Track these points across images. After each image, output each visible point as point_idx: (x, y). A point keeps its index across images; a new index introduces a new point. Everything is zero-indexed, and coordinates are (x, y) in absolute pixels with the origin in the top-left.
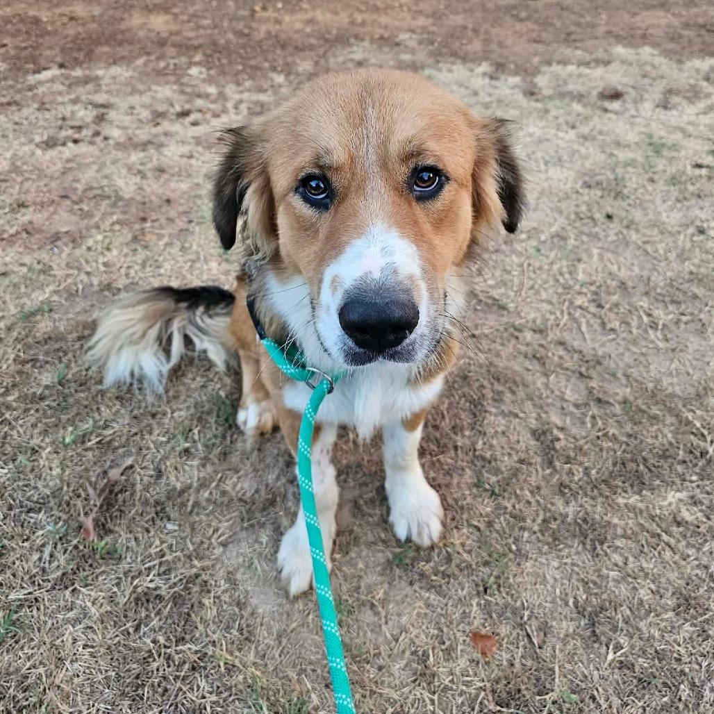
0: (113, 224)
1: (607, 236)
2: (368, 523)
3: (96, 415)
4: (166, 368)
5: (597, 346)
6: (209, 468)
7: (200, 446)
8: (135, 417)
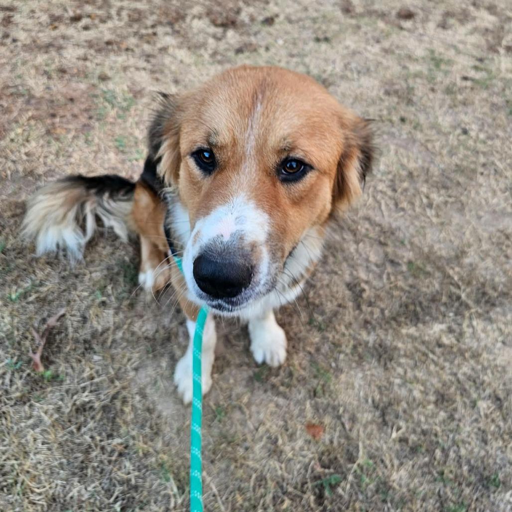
0: (29, 119)
1: (401, 135)
2: (236, 352)
3: (33, 277)
4: (84, 241)
5: (391, 220)
6: (121, 315)
7: (113, 299)
8: (63, 278)
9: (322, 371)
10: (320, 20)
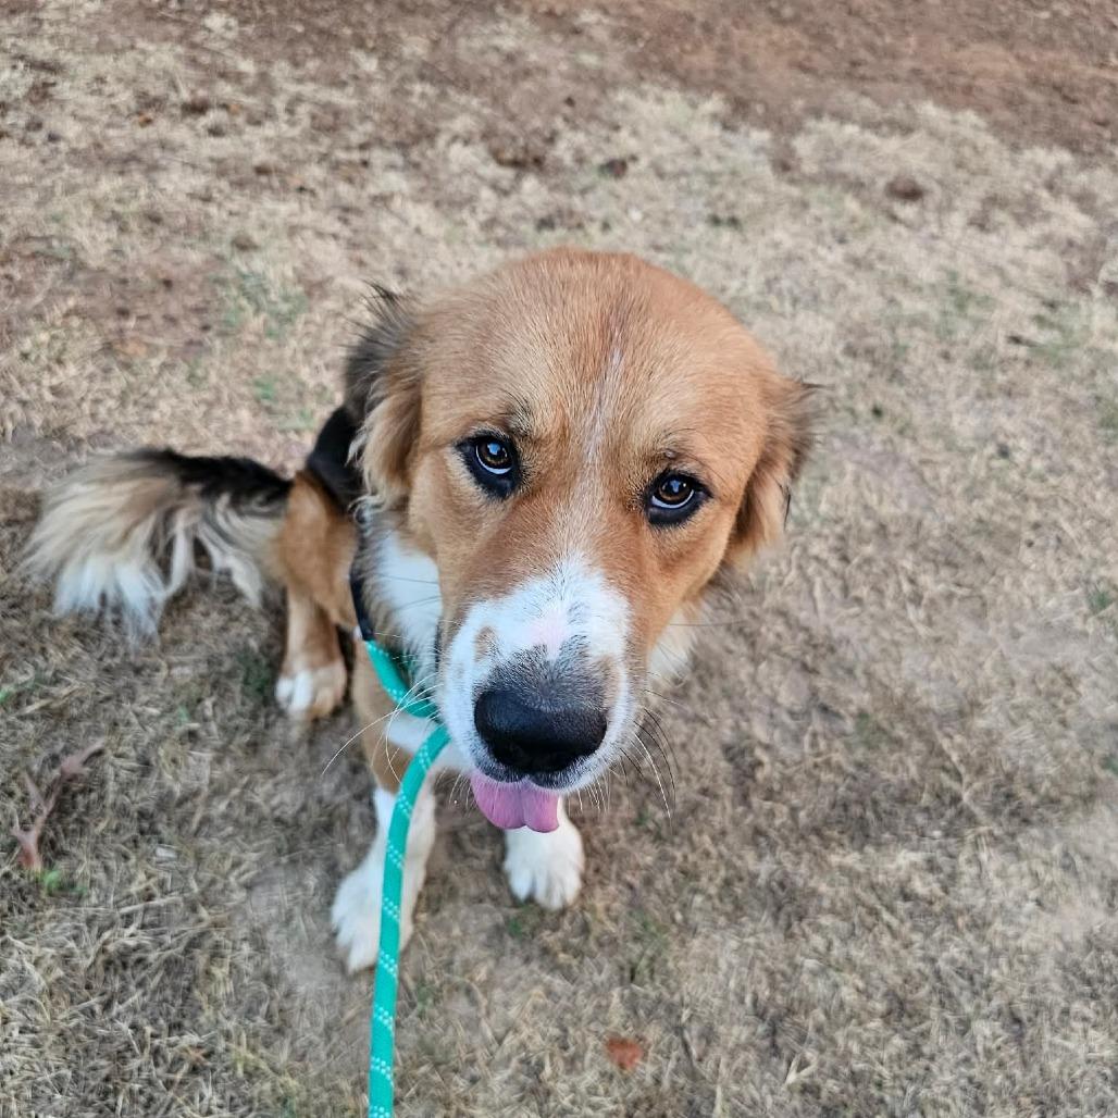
0: (67, 315)
1: (870, 443)
2: (471, 867)
3: (40, 660)
4: (162, 595)
5: (832, 622)
6: (229, 766)
7: (213, 727)
8: (107, 670)
9: (653, 929)
10: (725, 179)
